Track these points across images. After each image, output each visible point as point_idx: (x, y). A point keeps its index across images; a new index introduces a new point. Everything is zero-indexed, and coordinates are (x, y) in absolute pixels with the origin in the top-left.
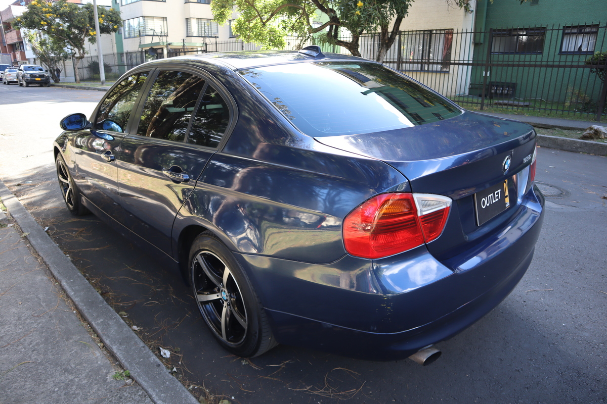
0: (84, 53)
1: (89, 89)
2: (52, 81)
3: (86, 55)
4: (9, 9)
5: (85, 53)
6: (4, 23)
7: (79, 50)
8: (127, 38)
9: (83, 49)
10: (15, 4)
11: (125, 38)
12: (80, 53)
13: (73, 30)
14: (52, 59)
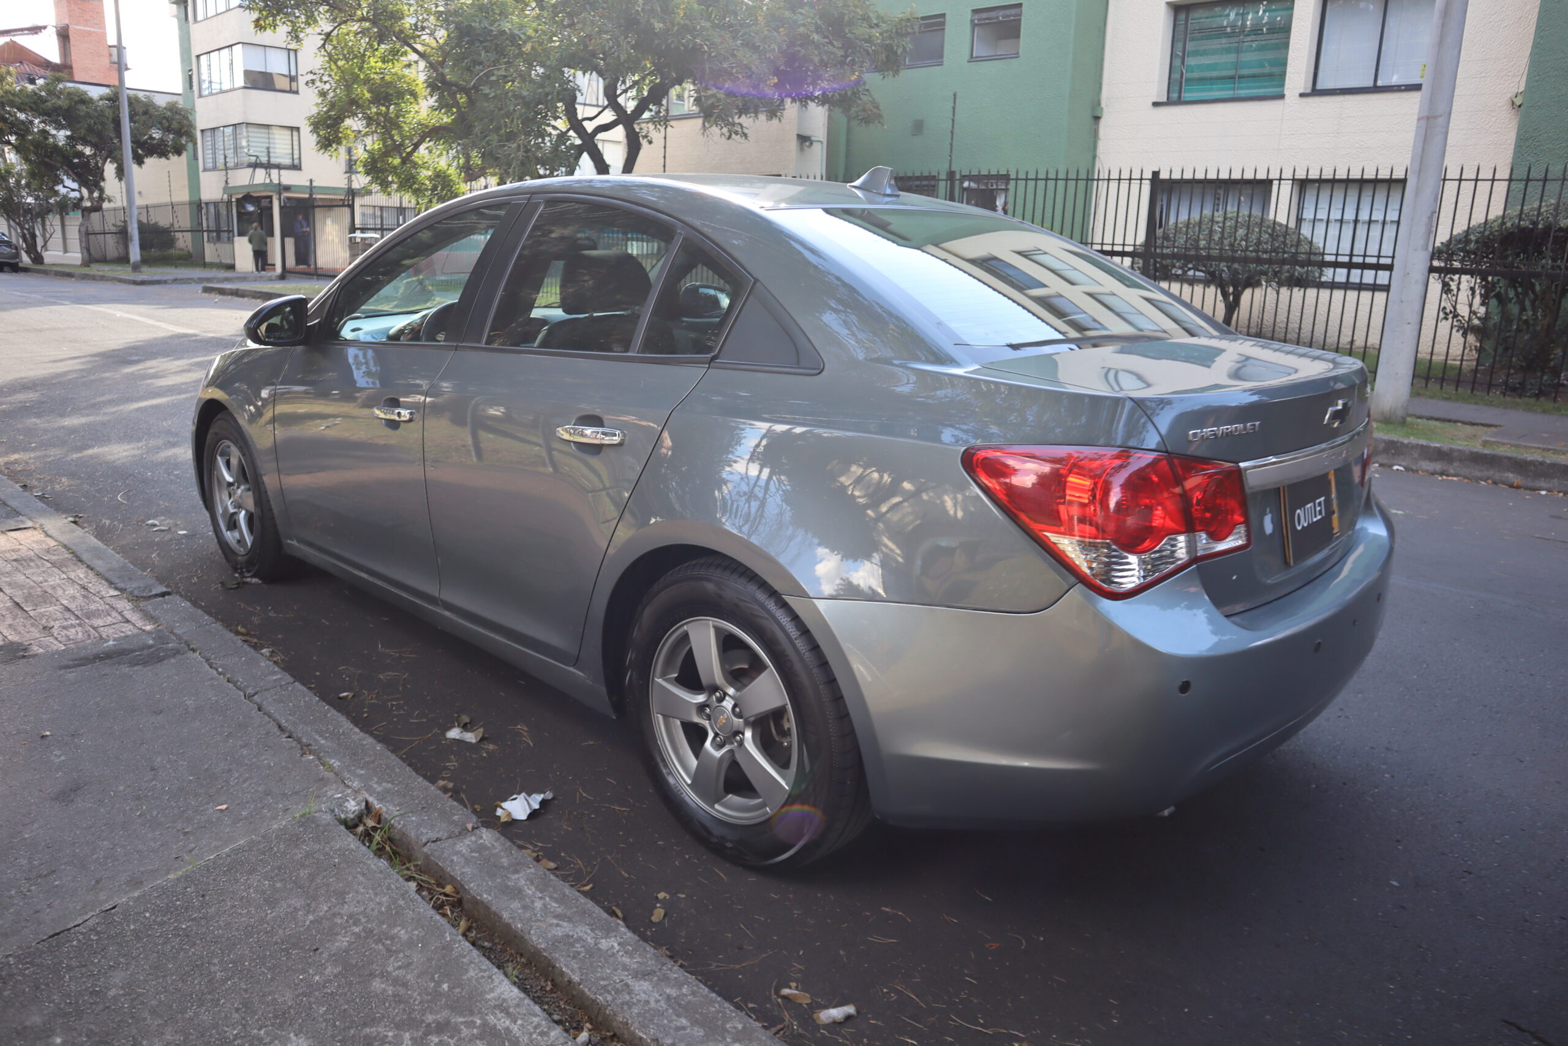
0: (101, 199)
1: (103, 278)
2: (26, 259)
3: (106, 205)
5: (103, 201)
7: (91, 192)
8: (209, 170)
9: (102, 191)
11: (205, 170)
12: (91, 198)
13: (80, 147)
14: (28, 210)
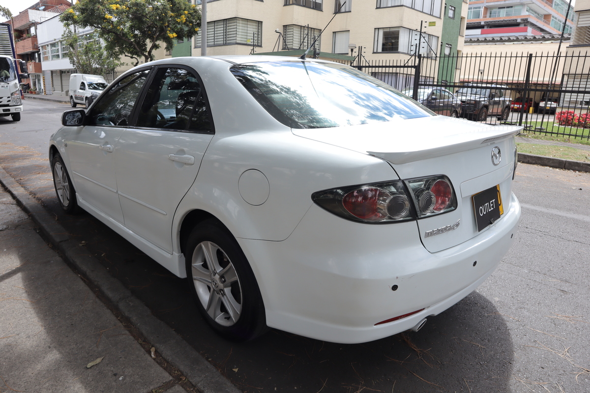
6: (16, 30)
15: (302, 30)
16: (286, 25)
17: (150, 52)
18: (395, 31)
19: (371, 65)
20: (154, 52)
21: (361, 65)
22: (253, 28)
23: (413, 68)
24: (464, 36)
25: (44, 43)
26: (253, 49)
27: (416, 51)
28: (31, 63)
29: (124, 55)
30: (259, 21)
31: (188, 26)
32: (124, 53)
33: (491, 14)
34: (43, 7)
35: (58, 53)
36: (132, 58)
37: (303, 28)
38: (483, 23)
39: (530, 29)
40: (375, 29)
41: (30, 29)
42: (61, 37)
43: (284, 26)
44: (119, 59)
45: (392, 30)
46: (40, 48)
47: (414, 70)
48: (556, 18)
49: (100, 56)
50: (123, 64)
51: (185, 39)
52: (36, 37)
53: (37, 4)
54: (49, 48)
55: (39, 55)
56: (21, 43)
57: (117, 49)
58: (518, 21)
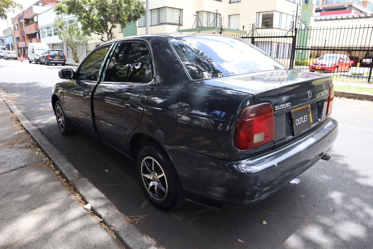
4: (31, 8)
6: (25, 19)
10: (37, 4)
15: (209, 15)
16: (198, 12)
17: (110, 30)
18: (270, 14)
19: (261, 36)
20: (113, 30)
21: (254, 36)
22: (177, 14)
23: (291, 38)
24: (314, 16)
25: (43, 26)
26: (179, 27)
27: (293, 26)
28: (34, 39)
29: (93, 33)
30: (180, 9)
31: (135, 13)
32: (94, 32)
33: (326, 2)
34: (42, 4)
35: (51, 33)
36: (99, 34)
37: (209, 13)
38: (321, 9)
39: (353, 11)
40: (257, 13)
41: (33, 18)
42: (54, 22)
43: (197, 12)
44: (90, 35)
45: (268, 13)
46: (40, 30)
47: (292, 39)
48: (371, 3)
49: (78, 34)
50: (93, 39)
51: (132, 22)
52: (37, 23)
53: (38, 2)
54: (46, 30)
55: (39, 34)
56: (28, 27)
57: (89, 29)
58: (345, 6)
